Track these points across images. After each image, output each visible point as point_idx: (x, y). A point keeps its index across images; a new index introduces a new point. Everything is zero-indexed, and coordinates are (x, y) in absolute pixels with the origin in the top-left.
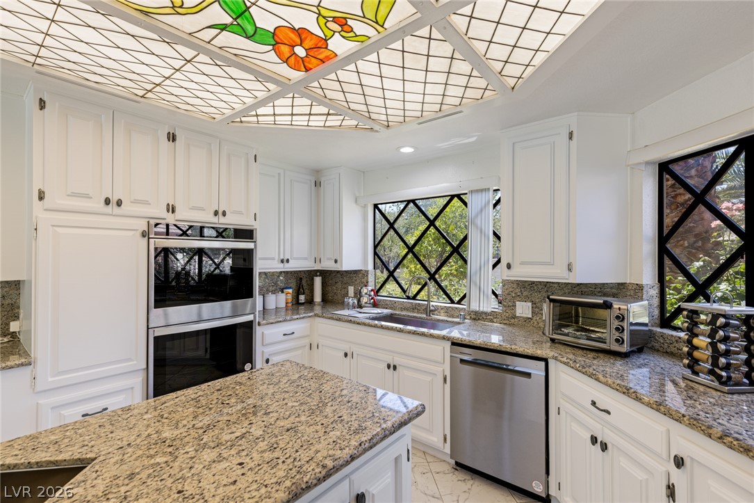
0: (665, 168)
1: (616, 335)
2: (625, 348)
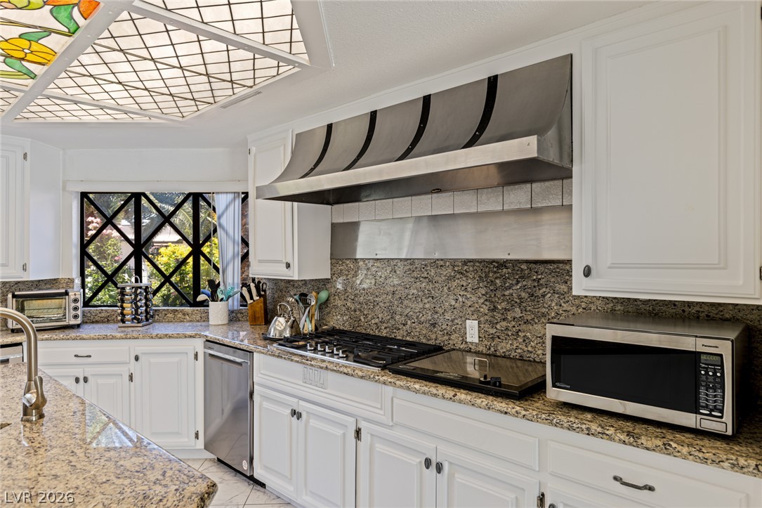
0: (84, 195)
1: (73, 313)
2: (78, 321)
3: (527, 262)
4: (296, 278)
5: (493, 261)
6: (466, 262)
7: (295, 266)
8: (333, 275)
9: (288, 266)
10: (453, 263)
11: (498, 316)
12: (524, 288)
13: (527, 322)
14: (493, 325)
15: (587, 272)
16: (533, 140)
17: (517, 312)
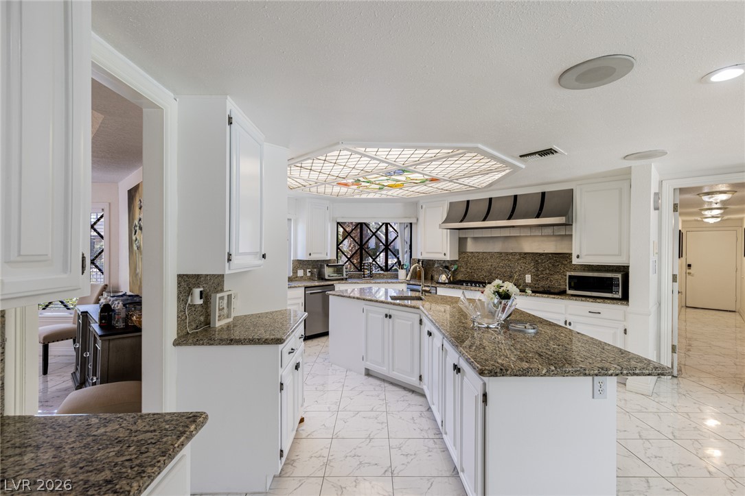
3: (551, 254)
4: (449, 259)
5: (537, 253)
6: (525, 254)
7: (448, 254)
8: (459, 258)
9: (445, 254)
10: (520, 254)
11: (539, 273)
12: (550, 263)
13: (551, 275)
14: (537, 276)
15: (578, 257)
16: (564, 218)
17: (548, 272)
